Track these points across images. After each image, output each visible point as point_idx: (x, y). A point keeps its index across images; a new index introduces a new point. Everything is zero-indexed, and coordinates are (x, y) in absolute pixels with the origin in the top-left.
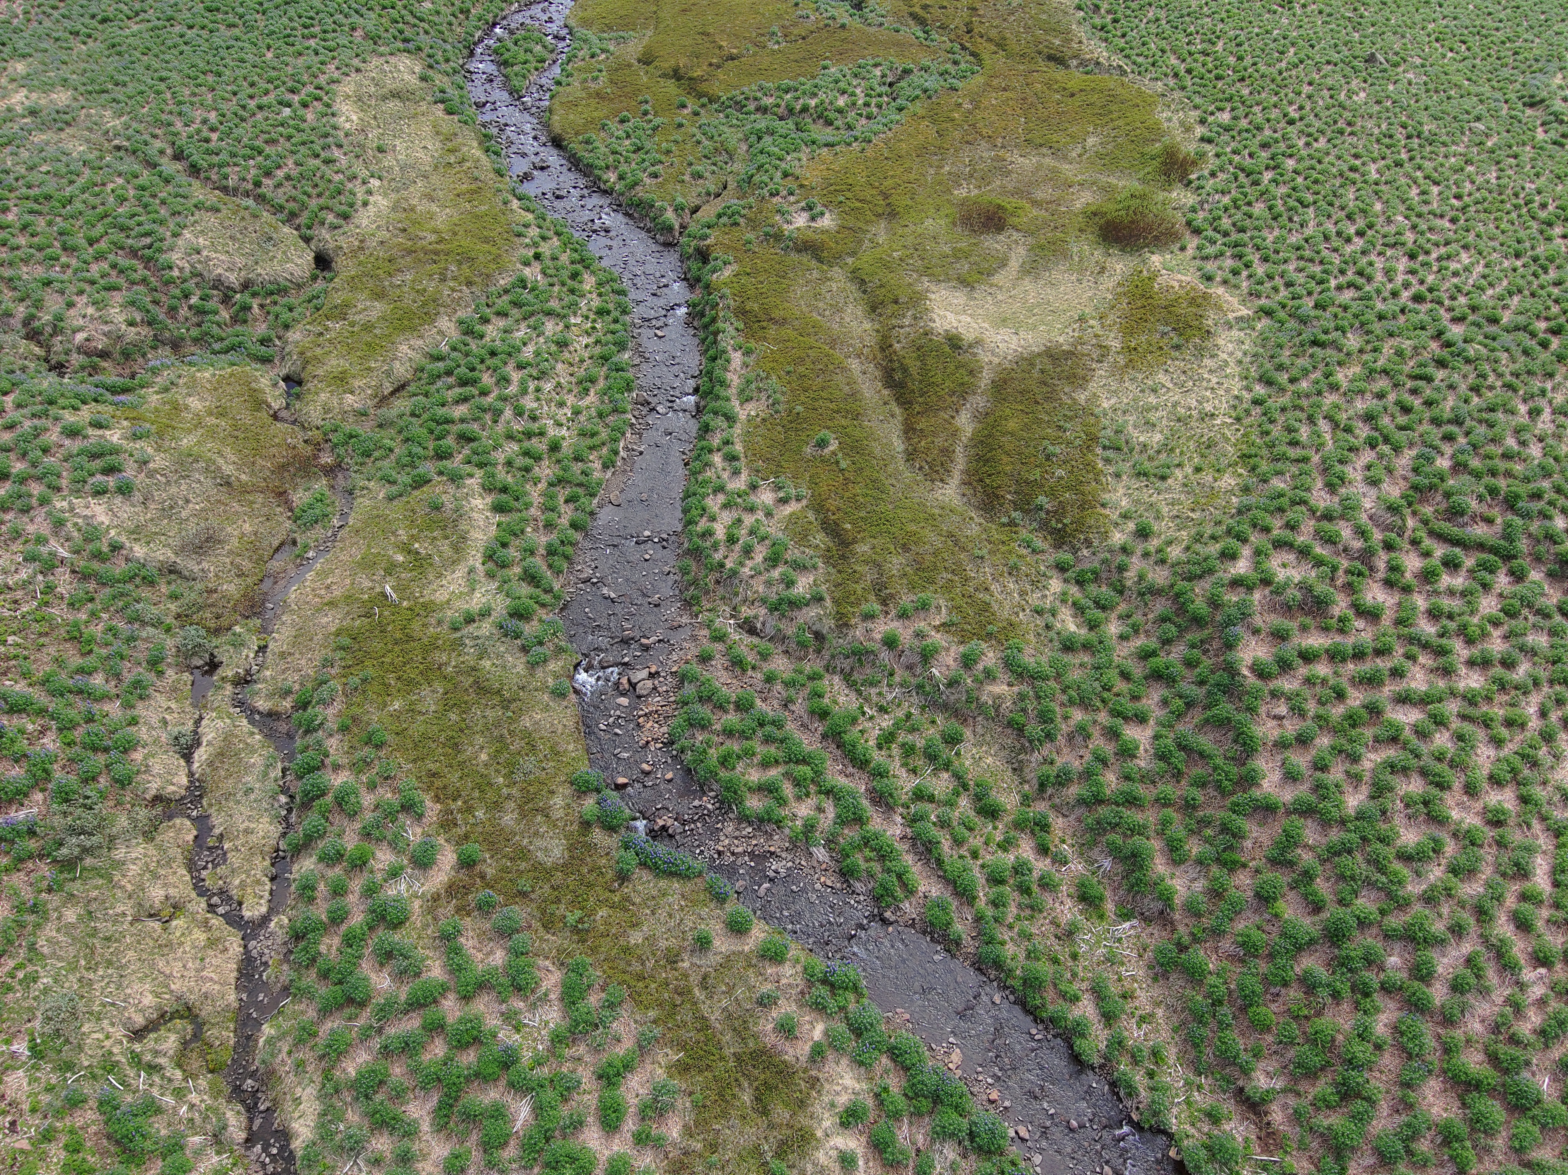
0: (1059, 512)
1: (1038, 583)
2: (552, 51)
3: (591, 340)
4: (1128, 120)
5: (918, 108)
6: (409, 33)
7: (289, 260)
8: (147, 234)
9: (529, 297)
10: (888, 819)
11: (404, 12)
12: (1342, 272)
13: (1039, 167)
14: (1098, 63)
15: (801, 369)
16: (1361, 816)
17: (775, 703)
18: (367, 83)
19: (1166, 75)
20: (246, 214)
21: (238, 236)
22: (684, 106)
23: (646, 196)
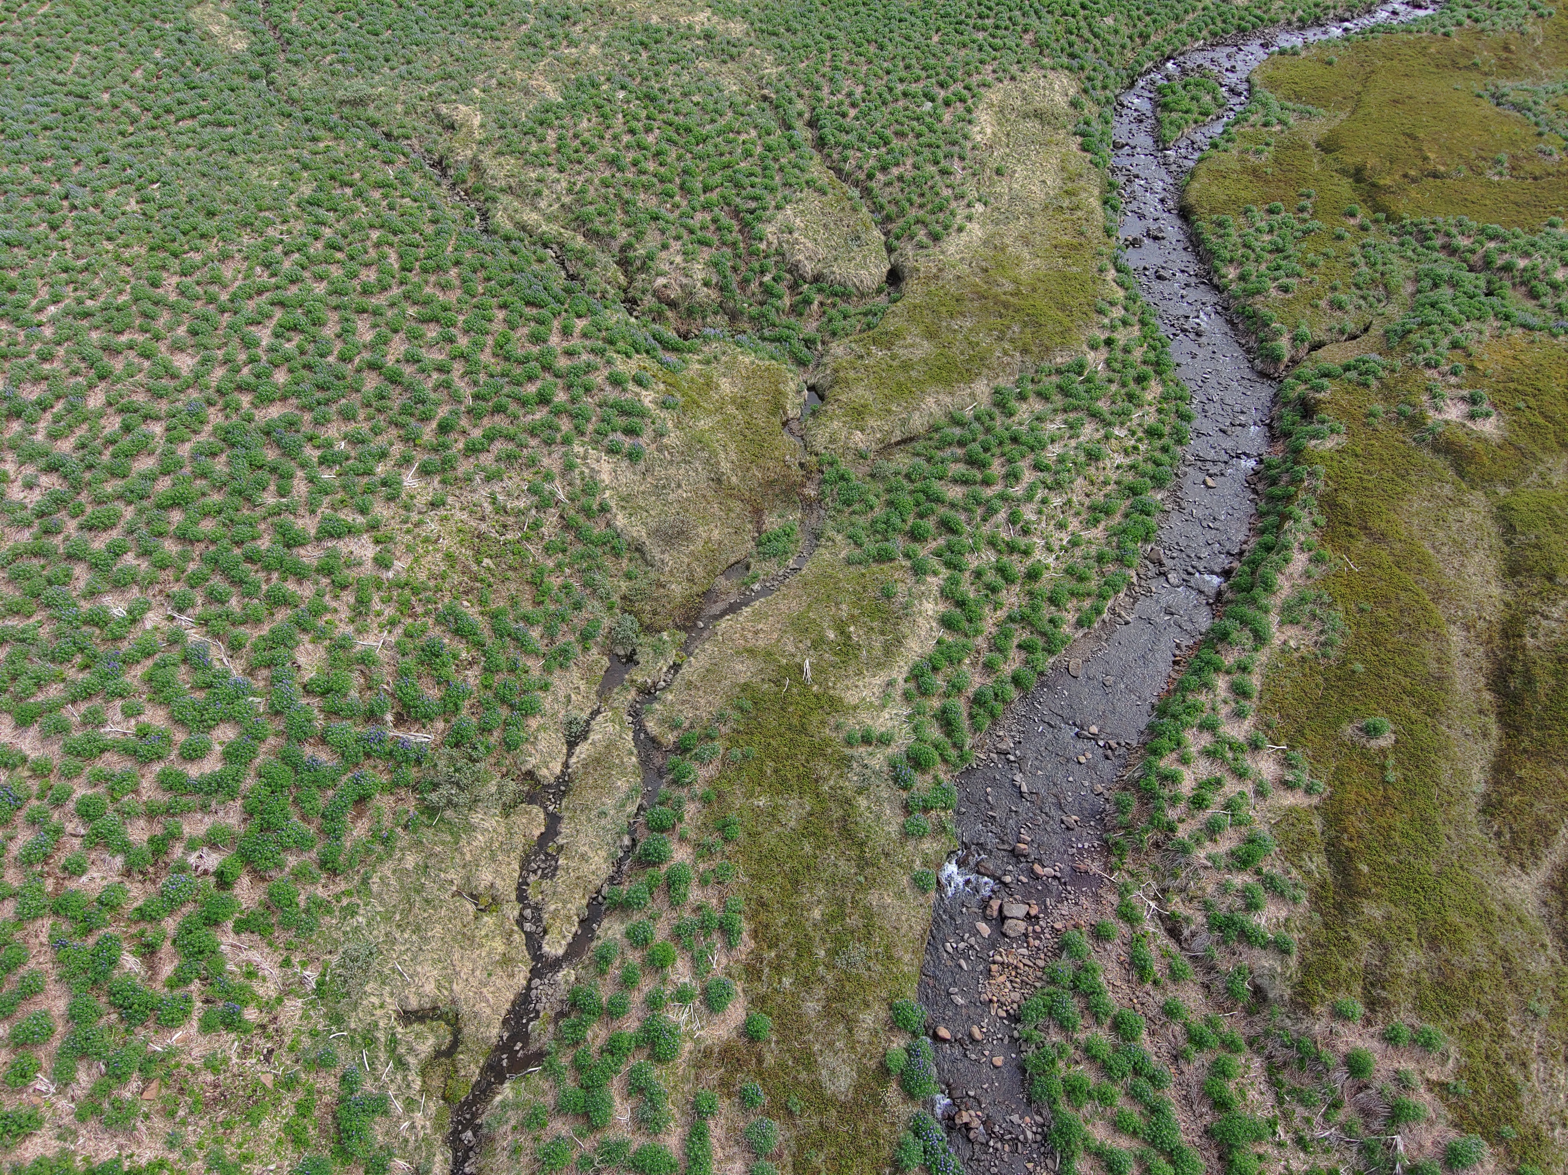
2: (1221, 106)
3: (1127, 461)
6: (1077, 49)
7: (865, 266)
8: (755, 199)
9: (1081, 388)
11: (1083, 24)
15: (1381, 612)
17: (1164, 1045)
18: (1016, 94)
20: (847, 205)
21: (832, 226)
22: (1352, 215)
23: (1264, 311)
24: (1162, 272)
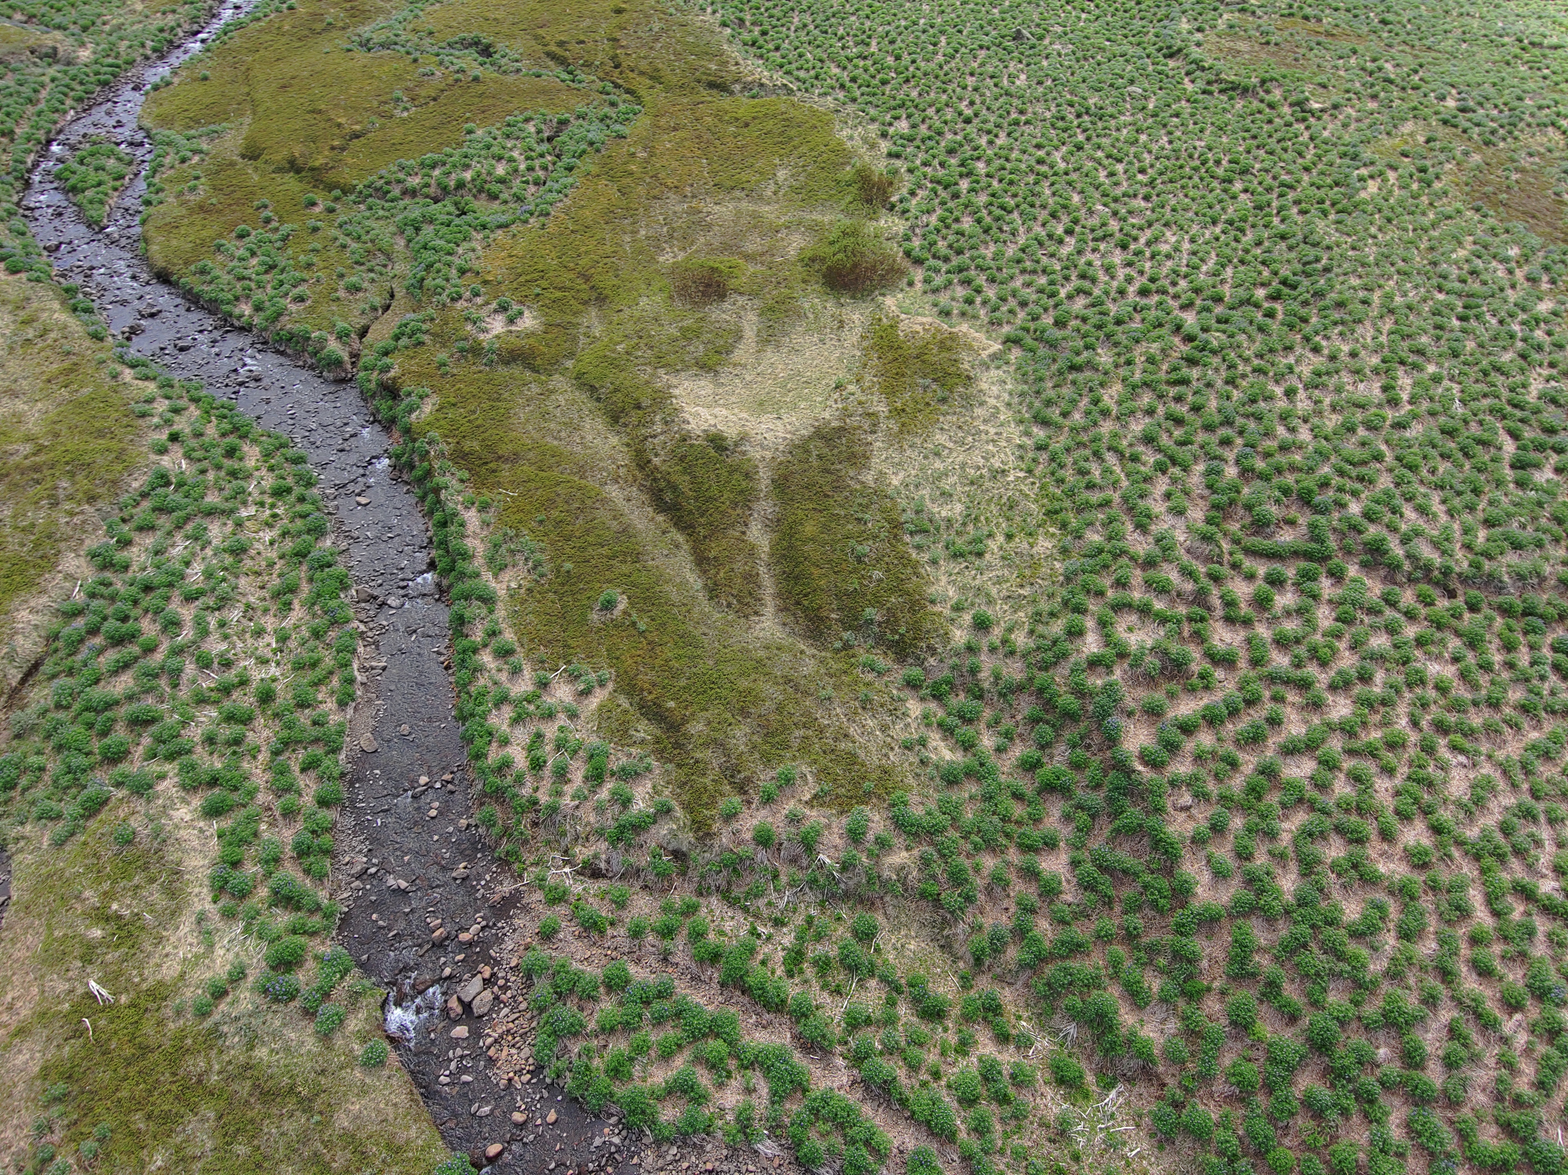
0: (891, 621)
1: (896, 712)
2: (130, 163)
3: (276, 532)
4: (811, 145)
5: (589, 164)
9: (177, 497)
10: (828, 1066)
12: (1067, 278)
13: (738, 213)
14: (762, 85)
15: (555, 514)
16: (1302, 902)
17: (652, 960)
19: (833, 88)
22: (314, 204)
23: (296, 328)
24: (181, 343)
